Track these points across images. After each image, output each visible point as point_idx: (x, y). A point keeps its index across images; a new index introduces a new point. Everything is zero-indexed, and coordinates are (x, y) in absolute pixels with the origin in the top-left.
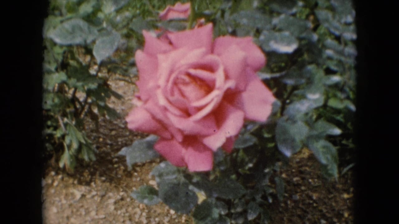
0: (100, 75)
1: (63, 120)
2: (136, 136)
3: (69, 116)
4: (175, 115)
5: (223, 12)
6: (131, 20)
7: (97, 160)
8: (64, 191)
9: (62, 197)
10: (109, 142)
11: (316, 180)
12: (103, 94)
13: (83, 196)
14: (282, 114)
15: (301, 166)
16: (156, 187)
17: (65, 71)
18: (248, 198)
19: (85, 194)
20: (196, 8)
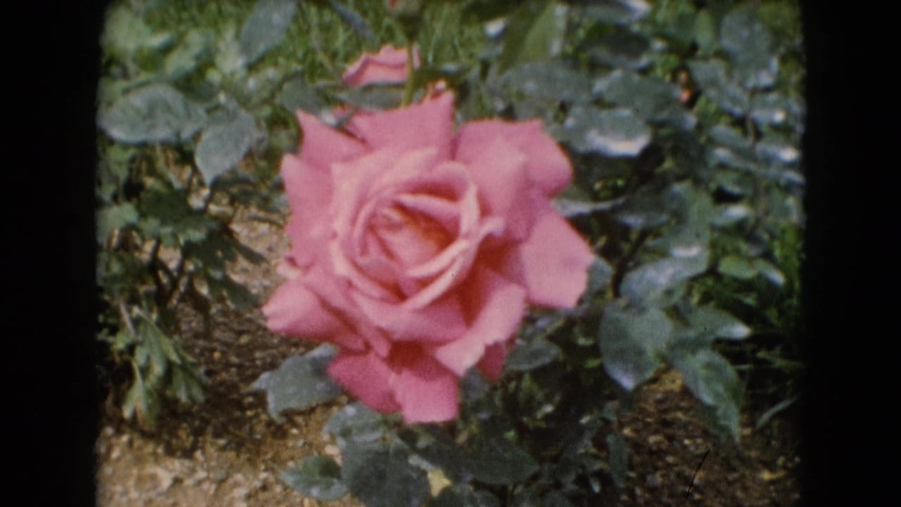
0: (213, 208)
1: (129, 311)
2: (296, 345)
3: (144, 303)
4: (371, 298)
5: (485, 66)
6: (279, 87)
7: (208, 401)
8: (135, 471)
9: (131, 483)
10: (234, 359)
11: (699, 441)
12: (219, 254)
13: (177, 481)
14: (617, 294)
15: (665, 411)
16: (339, 460)
17: (135, 200)
18: (543, 481)
19: (181, 476)
20: (430, 58)
